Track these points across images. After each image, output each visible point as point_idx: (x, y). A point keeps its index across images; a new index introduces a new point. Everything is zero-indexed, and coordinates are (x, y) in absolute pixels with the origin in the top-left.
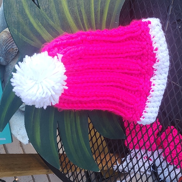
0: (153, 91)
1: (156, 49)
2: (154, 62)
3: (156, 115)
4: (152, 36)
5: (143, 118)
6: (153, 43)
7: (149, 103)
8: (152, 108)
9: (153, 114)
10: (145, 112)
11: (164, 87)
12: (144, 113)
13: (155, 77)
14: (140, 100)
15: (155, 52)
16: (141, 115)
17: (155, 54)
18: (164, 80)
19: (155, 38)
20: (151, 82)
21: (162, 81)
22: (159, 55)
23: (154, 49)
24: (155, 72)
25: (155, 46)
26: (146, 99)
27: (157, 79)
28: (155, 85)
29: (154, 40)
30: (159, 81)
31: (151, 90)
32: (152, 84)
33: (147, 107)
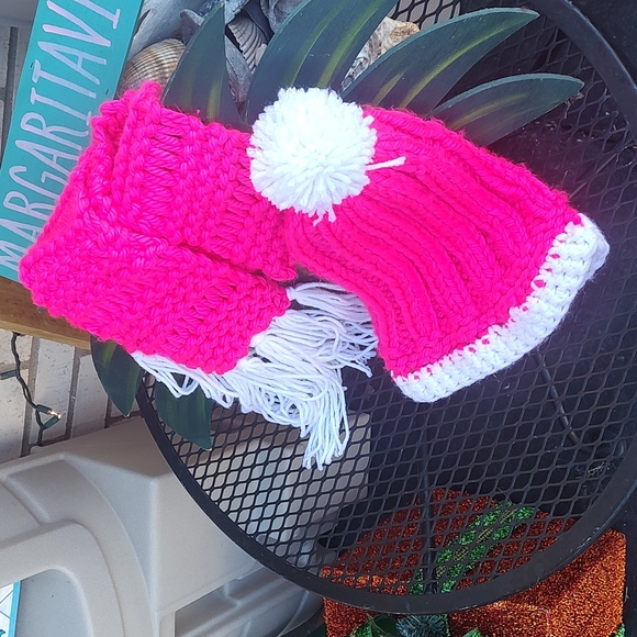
0: (471, 349)
1: (541, 284)
2: (519, 304)
3: (444, 395)
4: (552, 251)
5: (417, 377)
6: (545, 266)
7: (450, 363)
8: (447, 377)
9: (439, 388)
10: (429, 370)
11: (501, 365)
12: (424, 370)
13: (503, 331)
14: (440, 340)
15: (533, 285)
16: (418, 368)
17: (528, 291)
18: (513, 353)
19: (555, 262)
20: (485, 331)
21: (508, 351)
22: (536, 299)
23: (537, 278)
24: (510, 324)
25: (543, 276)
26: (451, 351)
27: (504, 339)
28: (488, 345)
29: (550, 262)
30: (502, 346)
31: (471, 346)
32: (484, 338)
33: (441, 365)
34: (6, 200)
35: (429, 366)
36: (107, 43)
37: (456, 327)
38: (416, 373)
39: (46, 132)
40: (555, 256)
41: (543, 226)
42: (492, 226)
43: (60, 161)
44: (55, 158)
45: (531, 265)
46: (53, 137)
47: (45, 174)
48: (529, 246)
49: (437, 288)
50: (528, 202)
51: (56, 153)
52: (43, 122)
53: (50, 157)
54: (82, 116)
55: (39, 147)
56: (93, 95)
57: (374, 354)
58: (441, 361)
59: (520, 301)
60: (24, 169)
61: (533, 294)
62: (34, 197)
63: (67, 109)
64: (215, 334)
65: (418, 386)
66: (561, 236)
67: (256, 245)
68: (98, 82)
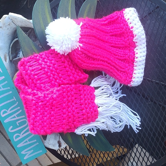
1: (132, 28)
2: (133, 37)
4: (127, 19)
6: (129, 23)
7: (136, 67)
8: (139, 70)
9: (140, 74)
10: (134, 74)
11: (145, 54)
13: (137, 48)
15: (131, 30)
17: (132, 32)
18: (144, 48)
20: (134, 52)
22: (135, 31)
23: (130, 27)
24: (137, 44)
25: (130, 26)
26: (133, 65)
27: (139, 49)
28: (138, 54)
29: (129, 22)
30: (141, 50)
31: (135, 57)
32: (136, 53)
33: (135, 70)
34: (14, 139)
35: (133, 73)
36: (4, 77)
37: (128, 58)
38: (133, 77)
39: (9, 112)
40: (128, 19)
41: (120, 19)
42: (111, 32)
43: (18, 116)
44: (16, 116)
45: (127, 27)
46: (11, 112)
47: (17, 123)
48: (122, 25)
49: (116, 55)
50: (112, 19)
51: (15, 115)
52: (6, 110)
53: (15, 117)
54: (13, 100)
55: (10, 117)
56: (11, 92)
57: (121, 91)
58: (134, 69)
59: (133, 36)
60: (11, 127)
61: (133, 31)
62: (20, 131)
63: (9, 101)
64: (86, 106)
65: (136, 79)
66: (125, 15)
67: (74, 74)
68: (9, 88)
